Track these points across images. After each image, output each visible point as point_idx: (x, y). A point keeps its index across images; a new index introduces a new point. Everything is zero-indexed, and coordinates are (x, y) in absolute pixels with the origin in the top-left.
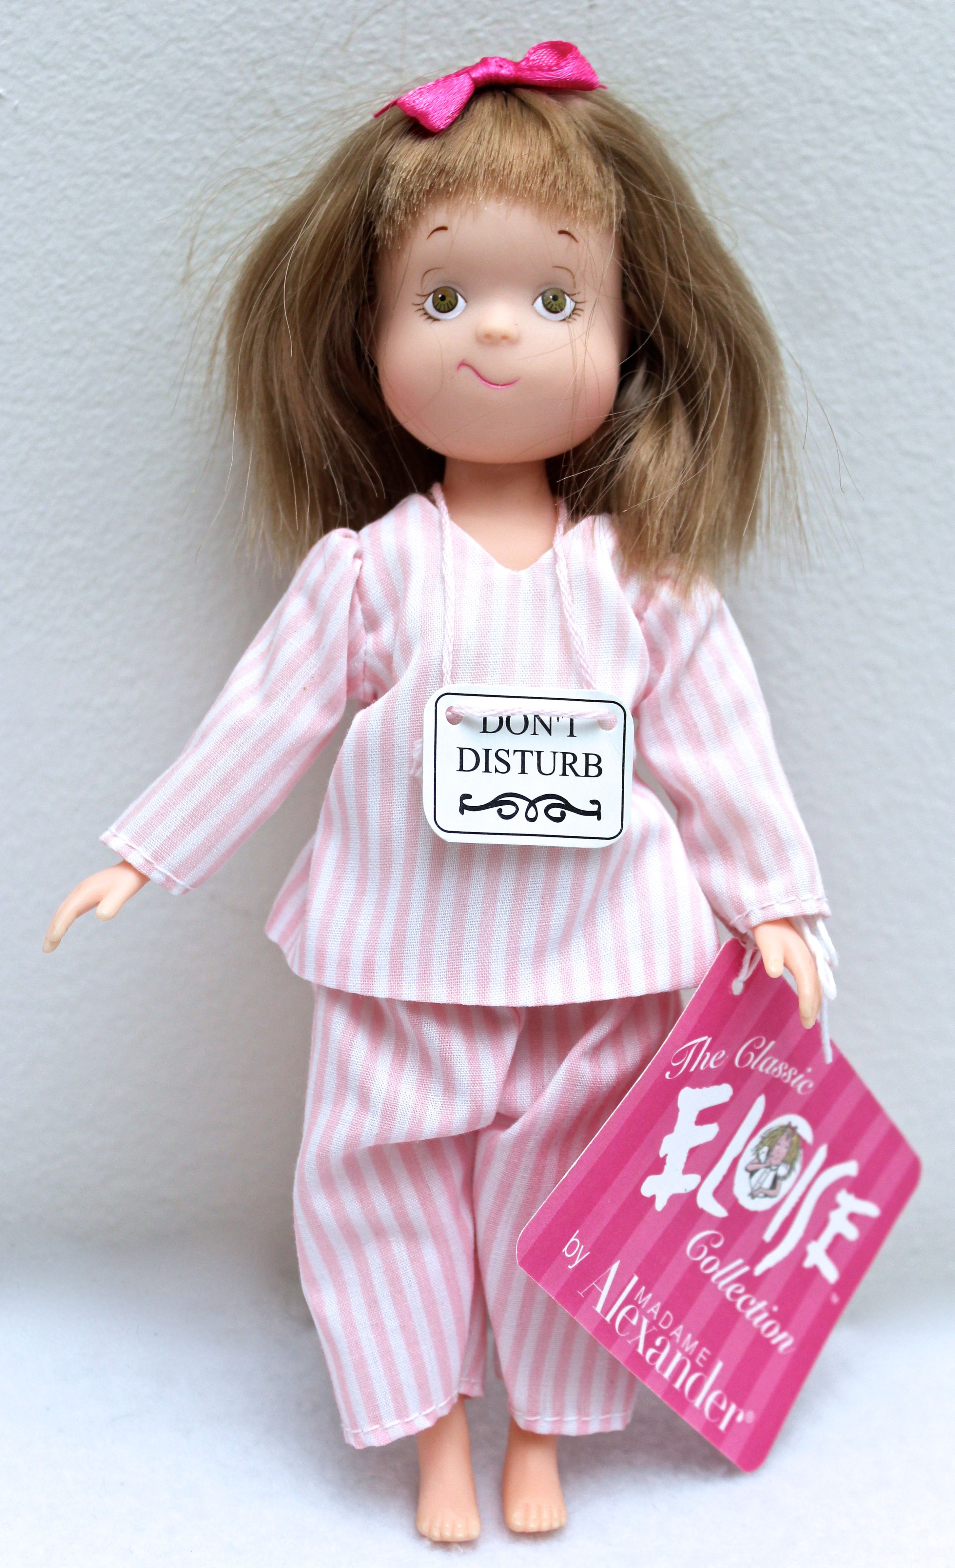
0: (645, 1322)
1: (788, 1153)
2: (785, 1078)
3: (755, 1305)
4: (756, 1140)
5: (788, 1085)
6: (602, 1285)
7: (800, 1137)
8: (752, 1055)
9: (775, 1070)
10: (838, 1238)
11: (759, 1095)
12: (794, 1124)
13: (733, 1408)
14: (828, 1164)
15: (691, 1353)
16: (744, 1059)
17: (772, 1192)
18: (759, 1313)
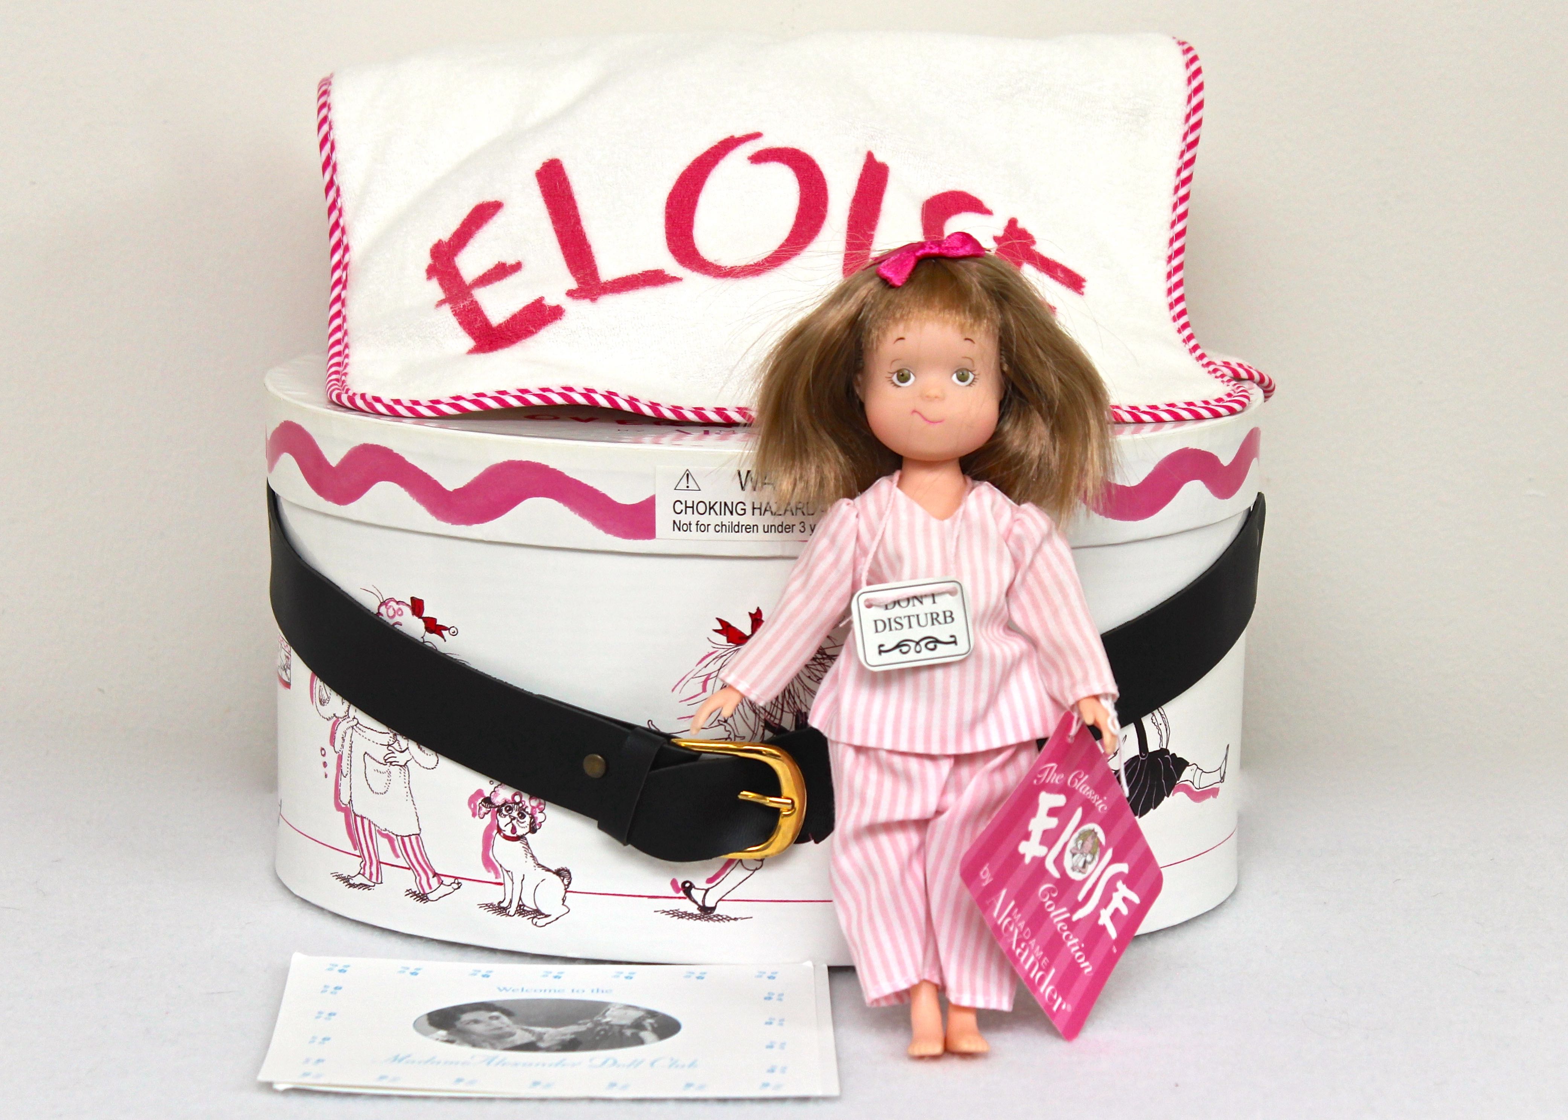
0: (1016, 931)
1: (1092, 848)
2: (1093, 800)
3: (1071, 940)
4: (1076, 835)
5: (1093, 805)
6: (997, 899)
7: (1098, 839)
8: (1077, 781)
9: (1088, 793)
10: (1117, 911)
11: (1078, 806)
12: (1096, 831)
13: (1060, 1000)
14: (1113, 861)
15: (1039, 958)
16: (1072, 782)
17: (1083, 870)
18: (1074, 945)
